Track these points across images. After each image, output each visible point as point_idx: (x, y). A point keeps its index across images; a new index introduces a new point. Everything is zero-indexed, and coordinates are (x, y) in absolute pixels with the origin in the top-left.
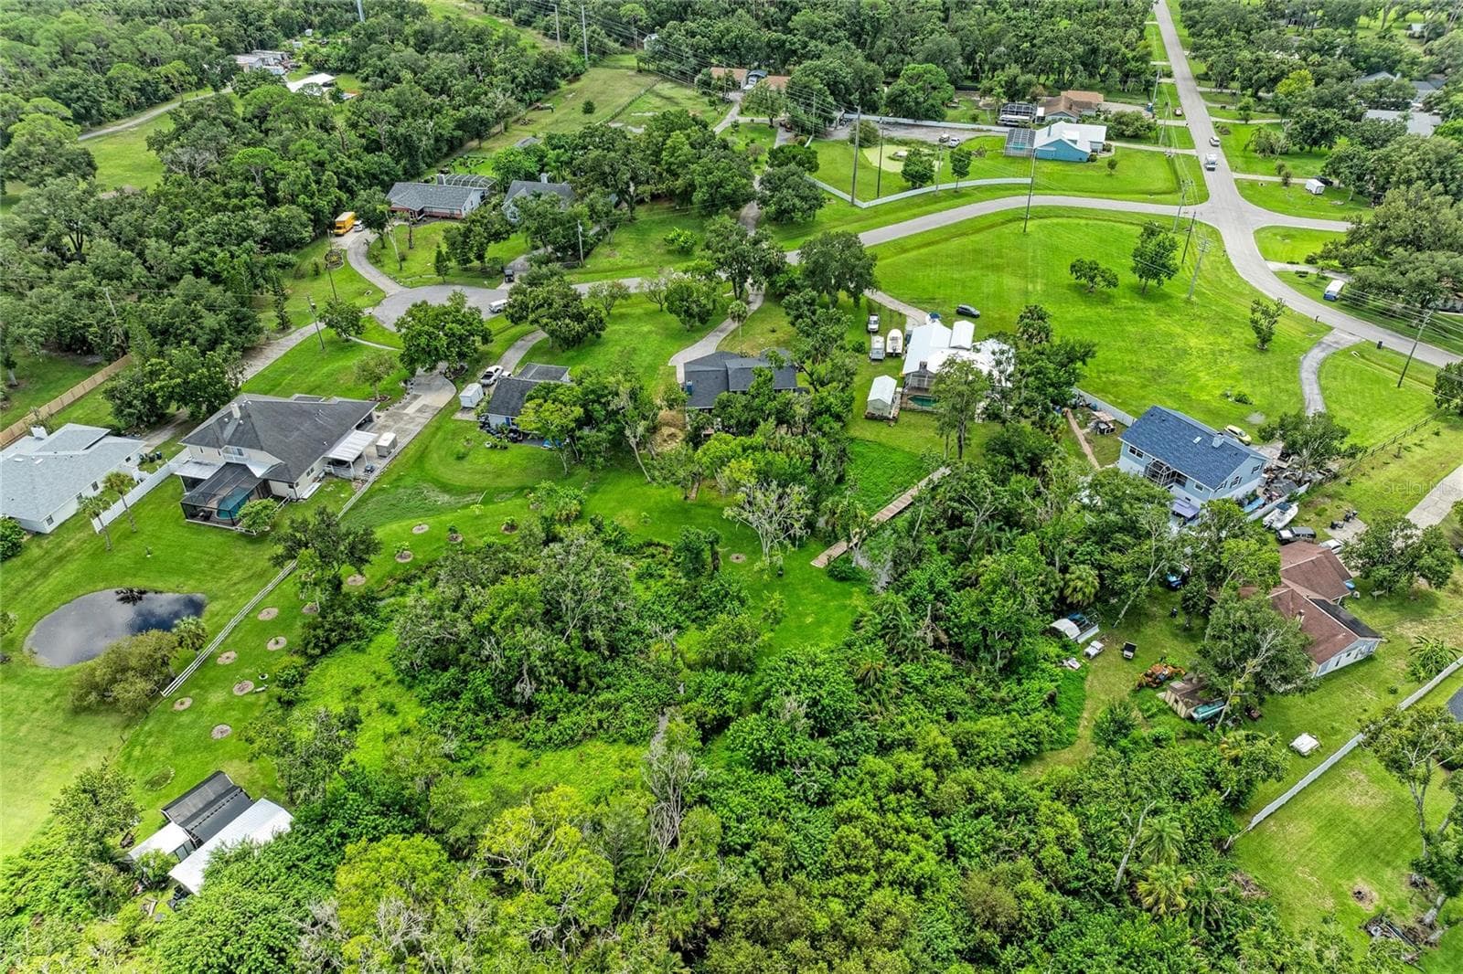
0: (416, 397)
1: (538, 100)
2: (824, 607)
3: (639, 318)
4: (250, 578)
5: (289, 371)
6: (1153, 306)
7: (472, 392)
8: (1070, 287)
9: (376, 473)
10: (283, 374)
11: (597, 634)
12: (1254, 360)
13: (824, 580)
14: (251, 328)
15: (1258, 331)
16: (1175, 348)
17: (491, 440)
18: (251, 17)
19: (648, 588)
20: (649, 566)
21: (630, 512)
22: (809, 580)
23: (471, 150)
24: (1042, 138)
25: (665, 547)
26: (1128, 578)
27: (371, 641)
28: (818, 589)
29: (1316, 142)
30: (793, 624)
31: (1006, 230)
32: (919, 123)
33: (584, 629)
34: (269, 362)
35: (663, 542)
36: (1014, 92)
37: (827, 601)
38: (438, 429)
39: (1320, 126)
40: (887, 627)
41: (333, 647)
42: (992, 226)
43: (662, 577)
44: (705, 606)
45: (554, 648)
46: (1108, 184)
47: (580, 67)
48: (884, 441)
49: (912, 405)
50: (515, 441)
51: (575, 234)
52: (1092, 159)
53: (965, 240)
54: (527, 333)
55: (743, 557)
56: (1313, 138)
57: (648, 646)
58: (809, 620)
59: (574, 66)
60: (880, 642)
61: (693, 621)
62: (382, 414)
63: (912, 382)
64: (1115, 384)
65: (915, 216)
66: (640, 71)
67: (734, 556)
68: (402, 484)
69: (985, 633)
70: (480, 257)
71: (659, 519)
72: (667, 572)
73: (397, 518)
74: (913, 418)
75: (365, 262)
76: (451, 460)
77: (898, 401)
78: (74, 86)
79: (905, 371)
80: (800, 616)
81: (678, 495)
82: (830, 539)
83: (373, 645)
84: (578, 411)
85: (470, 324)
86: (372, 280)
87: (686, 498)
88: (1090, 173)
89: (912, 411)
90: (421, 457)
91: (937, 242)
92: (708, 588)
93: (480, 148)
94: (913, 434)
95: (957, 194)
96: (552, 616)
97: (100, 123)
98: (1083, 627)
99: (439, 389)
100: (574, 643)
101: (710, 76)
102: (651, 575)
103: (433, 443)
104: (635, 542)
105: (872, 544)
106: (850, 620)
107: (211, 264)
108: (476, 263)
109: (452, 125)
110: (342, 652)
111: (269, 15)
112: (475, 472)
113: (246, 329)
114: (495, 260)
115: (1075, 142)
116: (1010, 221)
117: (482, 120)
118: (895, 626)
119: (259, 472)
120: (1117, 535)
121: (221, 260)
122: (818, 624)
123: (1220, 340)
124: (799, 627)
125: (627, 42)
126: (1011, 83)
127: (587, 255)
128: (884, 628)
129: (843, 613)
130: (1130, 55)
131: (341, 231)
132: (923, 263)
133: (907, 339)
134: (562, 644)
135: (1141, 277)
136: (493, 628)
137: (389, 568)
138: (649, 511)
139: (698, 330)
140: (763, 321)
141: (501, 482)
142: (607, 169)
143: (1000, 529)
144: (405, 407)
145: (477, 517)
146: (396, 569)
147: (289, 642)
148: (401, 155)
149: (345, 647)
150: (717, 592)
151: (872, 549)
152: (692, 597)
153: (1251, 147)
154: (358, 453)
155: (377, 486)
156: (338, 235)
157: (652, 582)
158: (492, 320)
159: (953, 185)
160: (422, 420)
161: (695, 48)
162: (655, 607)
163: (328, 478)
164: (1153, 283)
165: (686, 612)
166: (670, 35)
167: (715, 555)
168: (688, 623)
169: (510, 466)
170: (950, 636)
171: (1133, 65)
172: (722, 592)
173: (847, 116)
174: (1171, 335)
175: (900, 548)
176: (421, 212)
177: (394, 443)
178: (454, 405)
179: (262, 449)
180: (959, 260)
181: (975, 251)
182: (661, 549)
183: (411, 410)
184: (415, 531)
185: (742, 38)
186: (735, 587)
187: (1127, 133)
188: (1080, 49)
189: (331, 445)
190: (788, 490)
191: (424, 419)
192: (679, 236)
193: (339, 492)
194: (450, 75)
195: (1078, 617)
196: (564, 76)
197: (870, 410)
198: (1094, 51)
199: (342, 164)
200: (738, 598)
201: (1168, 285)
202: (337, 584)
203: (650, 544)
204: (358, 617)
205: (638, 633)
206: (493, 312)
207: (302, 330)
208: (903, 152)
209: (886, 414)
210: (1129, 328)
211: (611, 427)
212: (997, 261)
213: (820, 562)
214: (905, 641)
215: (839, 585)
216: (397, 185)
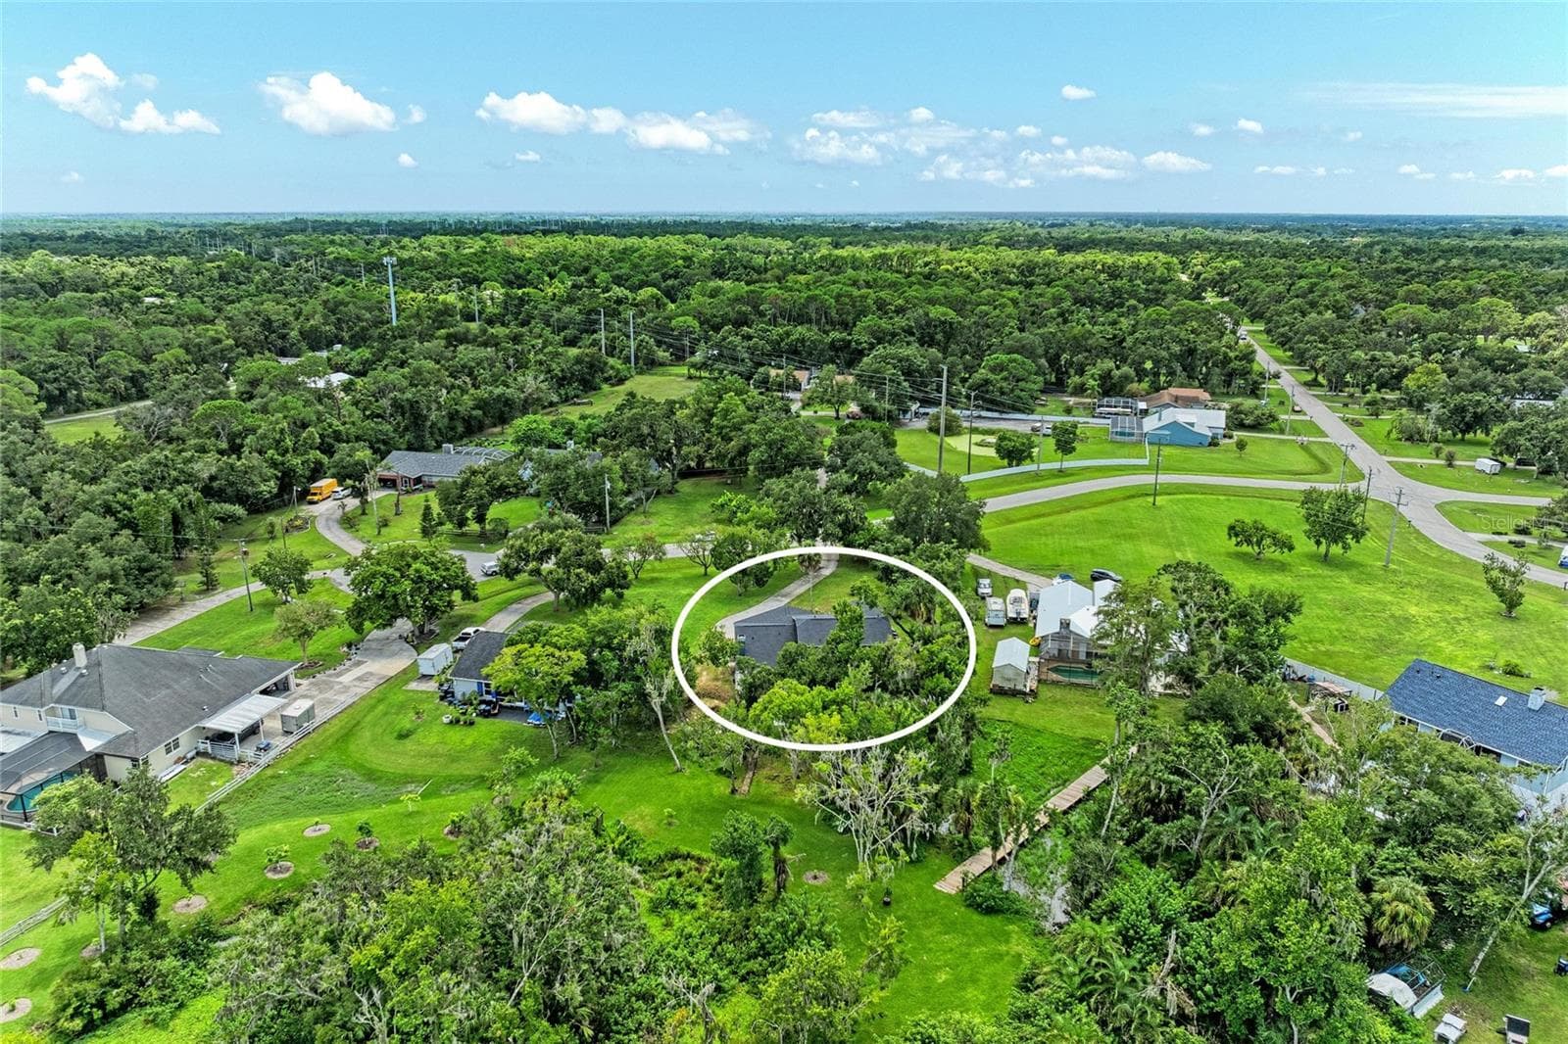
0: (359, 663)
1: (577, 396)
2: (966, 955)
3: (677, 582)
4: (18, 901)
5: (196, 634)
6: (1344, 574)
7: (439, 655)
8: (1229, 555)
9: (272, 754)
10: (186, 637)
11: (570, 991)
12: (1505, 629)
13: (960, 911)
14: (158, 581)
15: (1502, 595)
16: (1392, 616)
17: (449, 713)
18: (275, 324)
19: (668, 925)
20: (672, 888)
21: (646, 809)
22: (934, 912)
23: (492, 435)
24: (1150, 424)
25: (700, 860)
26: (1488, 895)
27: (181, 1006)
28: (950, 927)
29: (1469, 428)
30: (915, 984)
31: (1132, 504)
32: (1004, 416)
33: (549, 983)
34: (172, 624)
35: (696, 852)
36: (1110, 388)
37: (969, 945)
38: (380, 701)
39: (1471, 410)
40: (1091, 980)
41: (110, 1017)
42: (1112, 501)
43: (693, 906)
44: (763, 951)
45: (489, 1015)
46: (1240, 465)
47: (626, 373)
48: (1022, 720)
49: (1054, 676)
50: (485, 714)
51: (601, 493)
52: (1214, 443)
53: (1083, 513)
54: (527, 597)
55: (825, 878)
56: (1466, 423)
57: (661, 1022)
58: (942, 977)
59: (618, 371)
60: (1082, 1008)
61: (743, 979)
62: (305, 682)
63: (1051, 647)
64: (1328, 654)
65: (1017, 491)
66: (690, 378)
67: (810, 874)
68: (308, 769)
69: (1268, 991)
70: (480, 519)
71: (692, 821)
72: (700, 900)
73: (286, 815)
74: (1058, 693)
75: (336, 528)
76: (390, 739)
77: (1034, 673)
78: (53, 367)
79: (1039, 633)
80: (925, 970)
81: (722, 787)
82: (963, 850)
83: (184, 1014)
84: (578, 659)
85: (448, 569)
86: (340, 544)
87: (734, 791)
88: (1215, 456)
89: (1055, 683)
90: (347, 735)
91: (1049, 515)
92: (768, 919)
93: (502, 433)
94: (1062, 712)
95: (1061, 473)
96: (497, 955)
97: (77, 411)
98: (1421, 991)
99: (393, 655)
100: (527, 1004)
101: (768, 376)
102: (674, 904)
103: (368, 718)
104: (652, 852)
105: (1029, 859)
106: (1012, 978)
107: (130, 509)
108: (474, 527)
109: (471, 403)
110: (125, 1028)
111: (296, 325)
112: (419, 755)
113: (151, 581)
114: (499, 521)
115: (1192, 425)
116: (1133, 497)
117: (507, 400)
118: (1105, 979)
119: (90, 744)
120: (1441, 826)
121: (141, 503)
122: (959, 983)
123: (1448, 608)
124: (926, 989)
125: (679, 357)
126: (1106, 377)
127: (615, 522)
128: (1083, 984)
129: (998, 967)
130: (1232, 355)
131: (316, 498)
132: (1034, 532)
133: (1034, 604)
134: (508, 1009)
135: (1318, 543)
136: (382, 974)
137: (250, 887)
138: (679, 809)
139: (753, 595)
140: (838, 585)
141: (455, 770)
142: (646, 430)
143: (1244, 820)
144: (339, 675)
145: (410, 815)
146: (261, 887)
147: (35, 1008)
148: (406, 429)
149: (134, 1017)
150: (782, 926)
151: (1028, 866)
152: (741, 939)
153: (1394, 435)
154: (249, 722)
155: (269, 772)
156: (312, 503)
157: (675, 915)
158: (483, 583)
159: (1057, 465)
160: (359, 690)
161: (752, 350)
162: (679, 953)
163: (199, 759)
164: (1336, 550)
165: (730, 962)
166: (724, 339)
167: (780, 866)
168: (734, 981)
169: (474, 747)
170: (1198, 1002)
171: (1235, 365)
172: (794, 926)
173: (922, 410)
174: (1384, 604)
175: (1083, 857)
176: (418, 480)
177: (309, 714)
178: (411, 673)
179: (103, 708)
180: (1082, 529)
181: (1096, 521)
182: (693, 864)
183: (346, 679)
184: (308, 833)
185: (803, 341)
186: (814, 920)
187: (1247, 422)
188: (1176, 348)
189: (215, 710)
190: (898, 757)
191: (362, 690)
192: (731, 500)
193: (211, 779)
194: (478, 364)
195: (1404, 969)
196: (607, 380)
197: (997, 681)
198: (1191, 352)
199: (330, 426)
200: (821, 935)
201: (1357, 551)
202: (149, 906)
203: (674, 856)
204: (170, 963)
205: (646, 997)
206: (486, 575)
207: (230, 592)
208: (992, 439)
209: (1020, 687)
210: (1322, 595)
211: (626, 686)
212: (1130, 531)
213: (951, 883)
214: (1126, 1006)
215: (986, 919)
216: (394, 453)
